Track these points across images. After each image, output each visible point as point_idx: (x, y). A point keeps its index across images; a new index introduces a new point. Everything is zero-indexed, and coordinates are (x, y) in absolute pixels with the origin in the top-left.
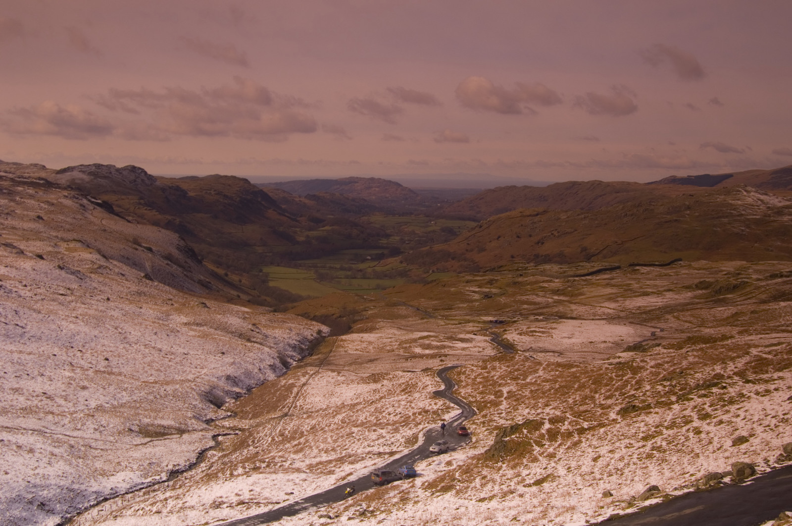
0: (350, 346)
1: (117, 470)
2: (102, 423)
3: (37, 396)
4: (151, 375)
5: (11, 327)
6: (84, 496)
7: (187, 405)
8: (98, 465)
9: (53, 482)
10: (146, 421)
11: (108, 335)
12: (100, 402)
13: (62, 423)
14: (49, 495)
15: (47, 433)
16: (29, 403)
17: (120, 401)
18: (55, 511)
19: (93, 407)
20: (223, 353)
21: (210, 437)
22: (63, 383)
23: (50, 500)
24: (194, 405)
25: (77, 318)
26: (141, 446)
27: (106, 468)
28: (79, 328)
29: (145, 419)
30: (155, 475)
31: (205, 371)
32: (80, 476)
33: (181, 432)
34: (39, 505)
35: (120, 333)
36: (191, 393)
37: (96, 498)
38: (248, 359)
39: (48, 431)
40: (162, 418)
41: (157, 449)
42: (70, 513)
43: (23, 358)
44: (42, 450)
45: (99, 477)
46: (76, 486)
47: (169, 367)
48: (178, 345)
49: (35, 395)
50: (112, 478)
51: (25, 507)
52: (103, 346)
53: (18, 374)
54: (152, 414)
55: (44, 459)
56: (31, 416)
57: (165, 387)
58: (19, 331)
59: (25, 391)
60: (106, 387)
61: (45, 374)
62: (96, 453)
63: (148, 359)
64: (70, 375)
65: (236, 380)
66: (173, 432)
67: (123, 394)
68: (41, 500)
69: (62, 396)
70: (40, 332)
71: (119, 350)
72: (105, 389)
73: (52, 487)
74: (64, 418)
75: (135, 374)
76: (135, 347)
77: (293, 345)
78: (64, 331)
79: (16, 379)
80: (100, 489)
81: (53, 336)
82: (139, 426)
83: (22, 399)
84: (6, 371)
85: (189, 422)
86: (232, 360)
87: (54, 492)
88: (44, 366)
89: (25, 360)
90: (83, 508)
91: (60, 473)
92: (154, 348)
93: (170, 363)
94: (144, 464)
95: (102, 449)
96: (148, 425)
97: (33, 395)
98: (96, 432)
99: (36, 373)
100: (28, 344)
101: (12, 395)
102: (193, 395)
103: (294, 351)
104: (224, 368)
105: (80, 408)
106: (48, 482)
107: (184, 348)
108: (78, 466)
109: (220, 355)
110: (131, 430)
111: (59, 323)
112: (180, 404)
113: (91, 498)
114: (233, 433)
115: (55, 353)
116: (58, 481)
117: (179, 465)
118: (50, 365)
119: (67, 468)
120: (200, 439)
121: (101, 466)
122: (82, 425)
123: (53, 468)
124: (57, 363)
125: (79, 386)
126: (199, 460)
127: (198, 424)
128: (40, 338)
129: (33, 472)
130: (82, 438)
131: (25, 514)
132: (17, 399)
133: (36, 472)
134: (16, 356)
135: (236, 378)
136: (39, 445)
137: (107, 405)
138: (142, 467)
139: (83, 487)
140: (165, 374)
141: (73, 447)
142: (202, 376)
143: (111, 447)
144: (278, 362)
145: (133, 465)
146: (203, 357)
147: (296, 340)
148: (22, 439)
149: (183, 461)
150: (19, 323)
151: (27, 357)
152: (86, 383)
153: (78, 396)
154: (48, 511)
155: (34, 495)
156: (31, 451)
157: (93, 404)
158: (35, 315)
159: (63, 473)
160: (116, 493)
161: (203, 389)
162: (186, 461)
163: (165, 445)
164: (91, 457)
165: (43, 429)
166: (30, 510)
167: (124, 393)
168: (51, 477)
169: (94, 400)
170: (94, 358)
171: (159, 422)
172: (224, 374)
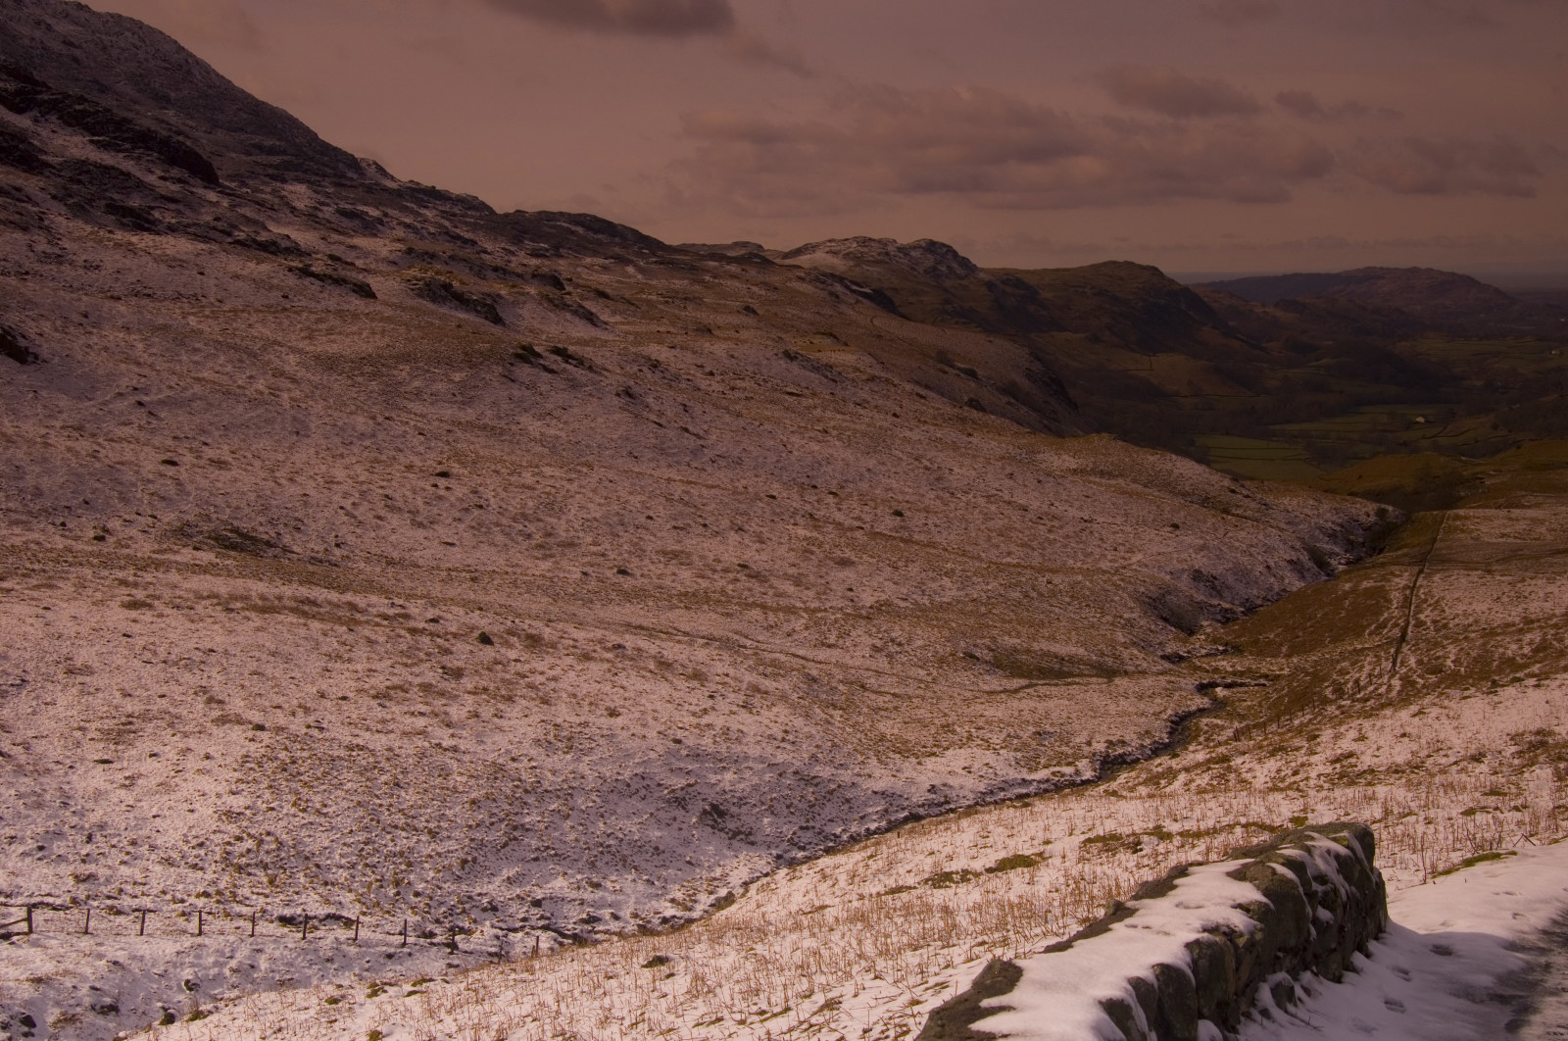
0: (1484, 529)
1: (945, 744)
2: (893, 635)
3: (726, 570)
4: (1009, 554)
5: (671, 434)
6: (848, 801)
7: (1109, 618)
8: (888, 727)
9: (754, 751)
10: (1011, 641)
11: (899, 470)
12: (884, 597)
13: (787, 628)
14: (742, 786)
15: (745, 647)
16: (704, 583)
17: (937, 599)
18: (759, 838)
19: (868, 605)
20: (1176, 526)
21: (1191, 687)
22: (792, 550)
23: (741, 801)
24: (1128, 620)
25: (826, 432)
26: (1003, 696)
27: (911, 736)
28: (830, 451)
29: (1006, 638)
30: (1059, 764)
31: (1139, 556)
32: (834, 745)
33: (1109, 673)
34: (705, 812)
35: (927, 468)
36: (1116, 594)
37: (886, 811)
38: (1237, 544)
39: (749, 643)
40: (1052, 638)
41: (1051, 704)
42: (803, 849)
43: (695, 492)
44: (727, 679)
45: (891, 754)
46: (824, 772)
47: (1052, 542)
48: (1066, 501)
49: (719, 568)
50: (930, 763)
51: (662, 815)
52: (887, 490)
53: (680, 524)
54: (1024, 630)
55: (732, 695)
56: (706, 607)
57: (1048, 576)
58: (691, 442)
59: (695, 558)
60: (900, 564)
61: (747, 527)
62: (881, 700)
63: (999, 523)
64: (809, 535)
65: (1216, 582)
66: (1086, 672)
67: (943, 582)
68: (712, 796)
69: (787, 577)
70: (739, 450)
71: (927, 502)
72: (896, 568)
73: (751, 764)
74: (792, 617)
75: (968, 548)
76: (964, 498)
77: (1330, 532)
78: (795, 453)
79: (674, 533)
80: (899, 785)
81: (769, 461)
82: (993, 650)
83: (686, 574)
84: (651, 514)
85: (1126, 654)
86: (1201, 542)
87: (755, 780)
88: (745, 513)
89: (700, 496)
90: (845, 837)
91: (777, 731)
92: (1009, 503)
93: (1052, 537)
94: (1021, 733)
95: (894, 695)
96: (1016, 650)
97: (712, 568)
98: (878, 655)
99: (725, 523)
100: (710, 470)
101: (661, 566)
102: (1122, 598)
103: (1335, 543)
104: (1185, 556)
105: (834, 604)
106: (737, 749)
107: (1080, 508)
108: (829, 723)
109: (1170, 529)
110: (972, 656)
111: (785, 439)
112: (1092, 615)
113: (870, 810)
114: (1253, 682)
115: (774, 494)
116: (769, 750)
117: (1123, 743)
118: (760, 512)
119: (799, 722)
120: (1166, 689)
121: (896, 731)
122: (839, 637)
123: (757, 717)
124: (778, 510)
125: (831, 559)
126: (1177, 737)
127: (1150, 659)
128: (739, 462)
129: (694, 720)
130: (837, 664)
131: (658, 834)
132: (674, 574)
133: (705, 720)
134: (678, 490)
135: (1215, 578)
136: (720, 668)
137: (903, 604)
138: (1015, 741)
139: (846, 776)
140: (1043, 555)
141: (814, 680)
142: (1134, 567)
143: (921, 692)
144: (1305, 557)
145: (990, 736)
146: (1129, 529)
147: (1333, 523)
148: (672, 651)
149: (1135, 737)
150: (690, 428)
151: (705, 492)
152: (848, 554)
153: (829, 579)
154: (736, 834)
155: (692, 781)
156: (698, 676)
157: (868, 599)
158: (727, 418)
159: (786, 732)
160: (948, 802)
161: (1142, 589)
162: (1141, 736)
163: (1070, 698)
164: (865, 710)
165: (736, 637)
166: (676, 825)
167: (946, 582)
168: (750, 739)
169: (869, 591)
170: (866, 508)
171: (1044, 645)
172: (1186, 567)
